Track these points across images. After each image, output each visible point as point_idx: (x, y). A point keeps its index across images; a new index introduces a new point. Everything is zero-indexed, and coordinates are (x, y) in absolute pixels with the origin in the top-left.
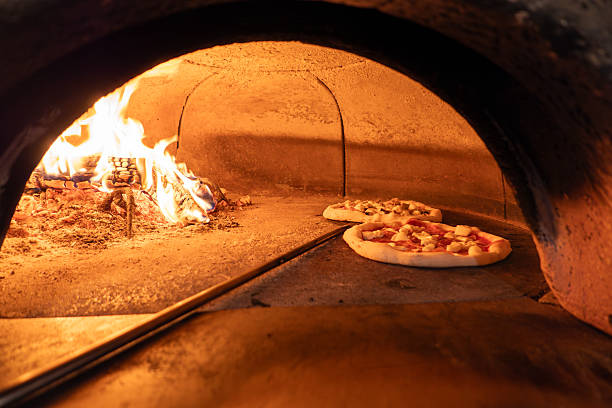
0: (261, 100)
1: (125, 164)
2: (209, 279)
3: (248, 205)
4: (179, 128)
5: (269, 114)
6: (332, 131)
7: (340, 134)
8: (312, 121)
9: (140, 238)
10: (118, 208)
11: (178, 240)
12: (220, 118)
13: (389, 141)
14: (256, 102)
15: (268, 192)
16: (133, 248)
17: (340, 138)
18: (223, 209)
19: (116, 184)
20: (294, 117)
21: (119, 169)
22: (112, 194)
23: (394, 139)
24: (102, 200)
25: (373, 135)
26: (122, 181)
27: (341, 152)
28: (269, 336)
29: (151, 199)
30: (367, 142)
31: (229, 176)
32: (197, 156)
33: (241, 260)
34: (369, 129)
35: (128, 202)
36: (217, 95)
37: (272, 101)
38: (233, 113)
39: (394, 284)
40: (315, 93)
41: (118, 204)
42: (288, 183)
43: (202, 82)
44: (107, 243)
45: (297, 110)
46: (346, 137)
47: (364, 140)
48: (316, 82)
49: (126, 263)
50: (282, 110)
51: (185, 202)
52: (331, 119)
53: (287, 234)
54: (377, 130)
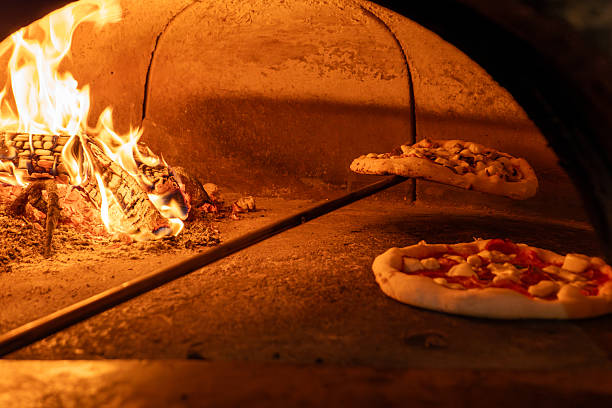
0: (276, 42)
1: (48, 145)
2: (140, 321)
3: (250, 211)
4: (146, 86)
5: (290, 63)
6: (393, 92)
7: (407, 96)
8: (361, 75)
9: (62, 257)
10: (37, 213)
11: (117, 262)
12: (210, 70)
13: (488, 110)
14: (267, 44)
15: (288, 191)
16: (48, 272)
17: (406, 103)
18: (203, 217)
19: (33, 175)
20: (332, 68)
21: (38, 152)
22: (28, 190)
23: (495, 106)
24: (13, 198)
25: (461, 99)
26: (43, 170)
27: (409, 126)
28: (184, 397)
29: (88, 199)
30: (450, 110)
31: (225, 164)
32: (174, 130)
33: (198, 296)
34: (454, 88)
35: (49, 203)
36: (205, 34)
37: (294, 42)
38: (231, 63)
39: (416, 341)
40: (362, 30)
41: (34, 205)
42: (322, 177)
43: (178, 14)
44: (13, 264)
45: (335, 58)
46: (418, 102)
47: (446, 107)
48: (360, 12)
49: (29, 294)
50: (311, 58)
51: (139, 204)
52: (391, 72)
53: (288, 259)
54: (466, 90)
